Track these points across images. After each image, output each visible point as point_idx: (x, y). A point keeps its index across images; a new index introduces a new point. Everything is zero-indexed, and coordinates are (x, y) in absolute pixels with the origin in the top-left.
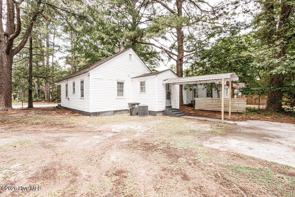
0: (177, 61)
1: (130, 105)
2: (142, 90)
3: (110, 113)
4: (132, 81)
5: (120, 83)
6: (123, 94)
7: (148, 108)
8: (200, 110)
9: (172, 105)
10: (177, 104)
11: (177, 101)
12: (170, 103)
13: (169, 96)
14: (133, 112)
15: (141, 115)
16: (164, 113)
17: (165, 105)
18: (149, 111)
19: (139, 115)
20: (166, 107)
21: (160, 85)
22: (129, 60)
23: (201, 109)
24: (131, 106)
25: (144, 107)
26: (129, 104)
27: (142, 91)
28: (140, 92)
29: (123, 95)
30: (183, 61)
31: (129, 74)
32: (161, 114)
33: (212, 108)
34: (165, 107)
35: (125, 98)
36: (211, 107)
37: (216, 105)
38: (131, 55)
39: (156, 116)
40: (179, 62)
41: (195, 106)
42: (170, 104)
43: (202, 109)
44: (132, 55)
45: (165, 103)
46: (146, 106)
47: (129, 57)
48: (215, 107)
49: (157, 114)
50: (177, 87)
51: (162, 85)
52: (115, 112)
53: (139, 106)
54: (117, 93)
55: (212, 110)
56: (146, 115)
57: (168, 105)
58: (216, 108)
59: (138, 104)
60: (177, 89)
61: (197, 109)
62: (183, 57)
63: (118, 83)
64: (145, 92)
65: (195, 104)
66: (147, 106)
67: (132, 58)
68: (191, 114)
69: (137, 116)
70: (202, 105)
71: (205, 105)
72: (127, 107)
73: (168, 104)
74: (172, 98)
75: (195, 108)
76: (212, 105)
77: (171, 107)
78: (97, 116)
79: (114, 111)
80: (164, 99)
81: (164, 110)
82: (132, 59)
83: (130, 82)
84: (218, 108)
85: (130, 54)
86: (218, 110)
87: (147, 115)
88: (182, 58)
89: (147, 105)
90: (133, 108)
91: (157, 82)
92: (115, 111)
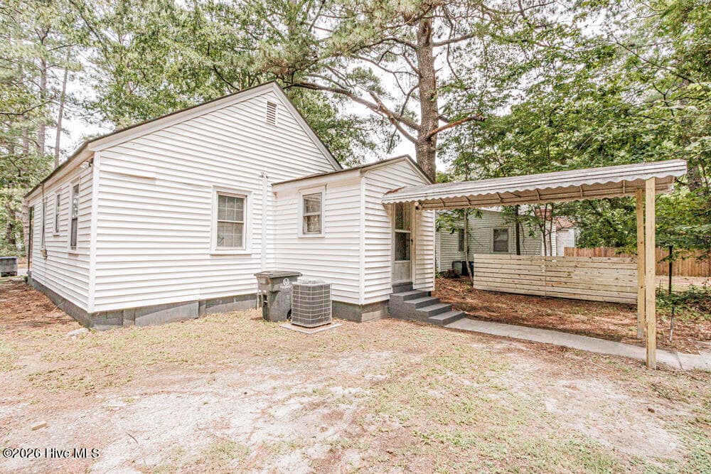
0: (417, 144)
1: (263, 281)
2: (308, 225)
3: (182, 312)
4: (275, 193)
5: (232, 199)
6: (241, 238)
7: (333, 293)
8: (490, 292)
9: (414, 281)
10: (430, 276)
11: (429, 266)
12: (409, 273)
13: (404, 247)
14: (274, 309)
15: (301, 321)
16: (389, 309)
17: (390, 280)
18: (333, 302)
19: (295, 320)
20: (393, 286)
21: (377, 207)
22: (265, 120)
23: (494, 289)
24: (268, 283)
25: (314, 288)
26: (259, 276)
27: (309, 231)
28: (304, 234)
29: (241, 245)
30: (435, 142)
31: (265, 169)
32: (378, 313)
33: (528, 287)
34: (389, 286)
35: (250, 255)
36: (525, 282)
37: (543, 278)
38: (275, 105)
39: (359, 321)
40: (425, 147)
41: (475, 278)
42: (409, 276)
43: (497, 289)
44: (278, 106)
45: (390, 275)
46: (321, 287)
47: (265, 111)
48: (540, 283)
49: (364, 316)
50: (430, 220)
51: (382, 208)
52: (206, 306)
53: (296, 287)
54: (219, 237)
55: (529, 292)
56: (321, 320)
57: (399, 281)
58: (541, 288)
59: (293, 277)
60: (429, 224)
61: (480, 288)
62: (437, 132)
63: (222, 198)
64: (320, 232)
65: (475, 274)
66: (328, 287)
67: (277, 115)
68: (473, 308)
69: (287, 325)
70: (495, 275)
71: (506, 276)
72: (253, 287)
73: (401, 278)
74: (412, 256)
75: (472, 285)
76: (527, 277)
77: (408, 286)
78: (121, 324)
79: (201, 303)
80: (389, 258)
81: (388, 298)
82: (277, 120)
83: (269, 199)
84: (548, 289)
85: (269, 103)
86: (549, 294)
87: (327, 319)
88: (433, 134)
89: (327, 282)
90: (274, 293)
91: (363, 195)
92: (208, 301)
